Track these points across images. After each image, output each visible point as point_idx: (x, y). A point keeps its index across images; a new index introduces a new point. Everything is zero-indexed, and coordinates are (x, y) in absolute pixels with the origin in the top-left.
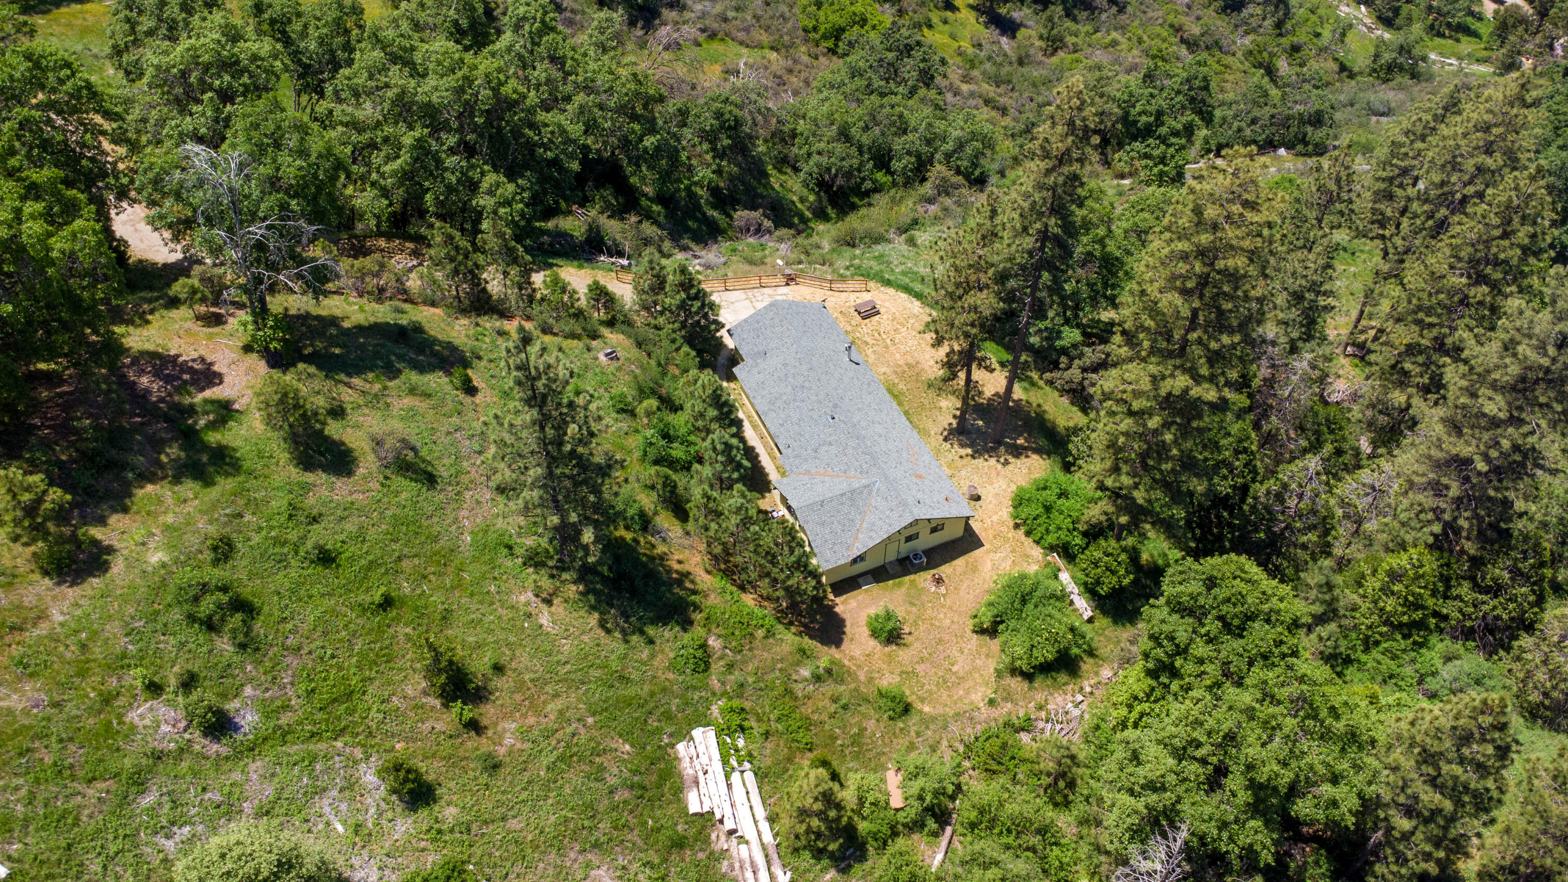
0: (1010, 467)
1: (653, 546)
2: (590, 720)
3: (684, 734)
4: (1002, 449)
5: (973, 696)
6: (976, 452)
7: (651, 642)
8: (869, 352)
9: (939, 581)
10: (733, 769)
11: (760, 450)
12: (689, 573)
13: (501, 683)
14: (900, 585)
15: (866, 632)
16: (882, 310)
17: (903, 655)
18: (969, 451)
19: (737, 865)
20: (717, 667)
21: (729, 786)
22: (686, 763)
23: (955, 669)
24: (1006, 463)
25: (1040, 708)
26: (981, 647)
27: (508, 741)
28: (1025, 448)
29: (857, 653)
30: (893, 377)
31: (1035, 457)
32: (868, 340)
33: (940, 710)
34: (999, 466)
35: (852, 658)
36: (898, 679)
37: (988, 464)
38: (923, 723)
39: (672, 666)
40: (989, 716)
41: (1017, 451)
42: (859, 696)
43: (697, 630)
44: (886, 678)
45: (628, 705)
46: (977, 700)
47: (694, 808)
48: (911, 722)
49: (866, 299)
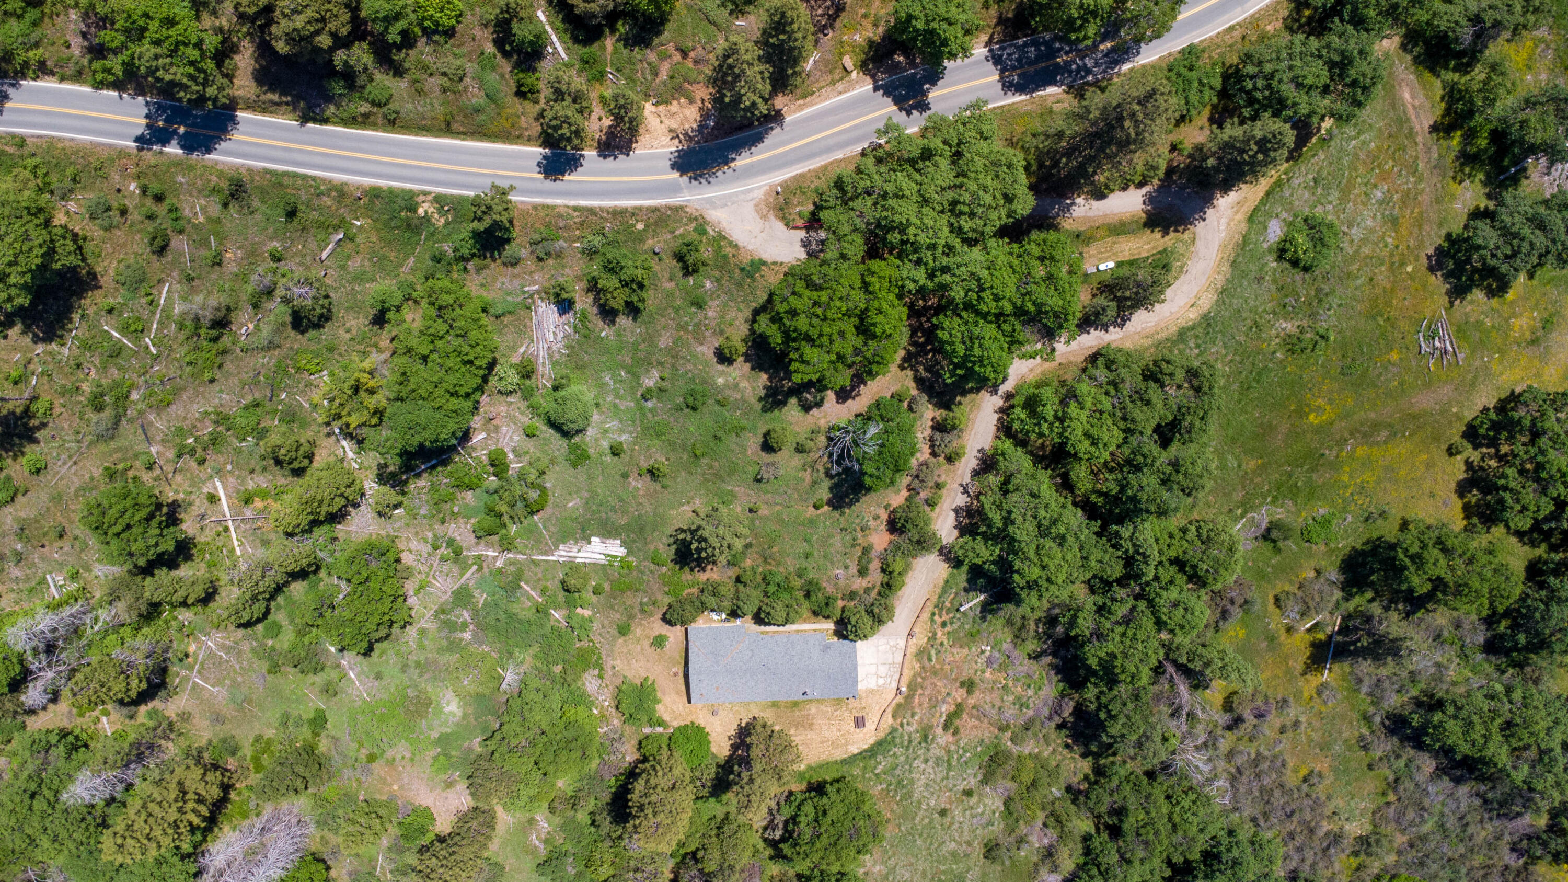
0: (727, 739)
2: (636, 513)
3: (624, 544)
4: (738, 741)
5: (619, 661)
6: (741, 728)
7: (669, 546)
8: (829, 711)
9: (676, 674)
10: (606, 558)
12: (704, 572)
13: (658, 486)
14: (681, 658)
15: (663, 633)
16: (858, 730)
17: (647, 643)
18: (743, 725)
19: (570, 546)
20: (653, 567)
21: (600, 554)
22: (611, 541)
23: (634, 661)
24: (729, 738)
25: (607, 686)
26: (640, 676)
27: (634, 484)
28: (734, 752)
29: (655, 625)
30: (806, 715)
31: (728, 754)
32: (838, 714)
33: (618, 646)
34: (729, 734)
35: (653, 622)
36: (638, 636)
37: (732, 730)
38: (614, 637)
39: (656, 550)
40: (608, 663)
41: (735, 747)
42: (631, 617)
43: (671, 565)
44: (639, 632)
45: (642, 529)
46: (618, 663)
47: (593, 539)
48: (616, 633)
49: (870, 726)
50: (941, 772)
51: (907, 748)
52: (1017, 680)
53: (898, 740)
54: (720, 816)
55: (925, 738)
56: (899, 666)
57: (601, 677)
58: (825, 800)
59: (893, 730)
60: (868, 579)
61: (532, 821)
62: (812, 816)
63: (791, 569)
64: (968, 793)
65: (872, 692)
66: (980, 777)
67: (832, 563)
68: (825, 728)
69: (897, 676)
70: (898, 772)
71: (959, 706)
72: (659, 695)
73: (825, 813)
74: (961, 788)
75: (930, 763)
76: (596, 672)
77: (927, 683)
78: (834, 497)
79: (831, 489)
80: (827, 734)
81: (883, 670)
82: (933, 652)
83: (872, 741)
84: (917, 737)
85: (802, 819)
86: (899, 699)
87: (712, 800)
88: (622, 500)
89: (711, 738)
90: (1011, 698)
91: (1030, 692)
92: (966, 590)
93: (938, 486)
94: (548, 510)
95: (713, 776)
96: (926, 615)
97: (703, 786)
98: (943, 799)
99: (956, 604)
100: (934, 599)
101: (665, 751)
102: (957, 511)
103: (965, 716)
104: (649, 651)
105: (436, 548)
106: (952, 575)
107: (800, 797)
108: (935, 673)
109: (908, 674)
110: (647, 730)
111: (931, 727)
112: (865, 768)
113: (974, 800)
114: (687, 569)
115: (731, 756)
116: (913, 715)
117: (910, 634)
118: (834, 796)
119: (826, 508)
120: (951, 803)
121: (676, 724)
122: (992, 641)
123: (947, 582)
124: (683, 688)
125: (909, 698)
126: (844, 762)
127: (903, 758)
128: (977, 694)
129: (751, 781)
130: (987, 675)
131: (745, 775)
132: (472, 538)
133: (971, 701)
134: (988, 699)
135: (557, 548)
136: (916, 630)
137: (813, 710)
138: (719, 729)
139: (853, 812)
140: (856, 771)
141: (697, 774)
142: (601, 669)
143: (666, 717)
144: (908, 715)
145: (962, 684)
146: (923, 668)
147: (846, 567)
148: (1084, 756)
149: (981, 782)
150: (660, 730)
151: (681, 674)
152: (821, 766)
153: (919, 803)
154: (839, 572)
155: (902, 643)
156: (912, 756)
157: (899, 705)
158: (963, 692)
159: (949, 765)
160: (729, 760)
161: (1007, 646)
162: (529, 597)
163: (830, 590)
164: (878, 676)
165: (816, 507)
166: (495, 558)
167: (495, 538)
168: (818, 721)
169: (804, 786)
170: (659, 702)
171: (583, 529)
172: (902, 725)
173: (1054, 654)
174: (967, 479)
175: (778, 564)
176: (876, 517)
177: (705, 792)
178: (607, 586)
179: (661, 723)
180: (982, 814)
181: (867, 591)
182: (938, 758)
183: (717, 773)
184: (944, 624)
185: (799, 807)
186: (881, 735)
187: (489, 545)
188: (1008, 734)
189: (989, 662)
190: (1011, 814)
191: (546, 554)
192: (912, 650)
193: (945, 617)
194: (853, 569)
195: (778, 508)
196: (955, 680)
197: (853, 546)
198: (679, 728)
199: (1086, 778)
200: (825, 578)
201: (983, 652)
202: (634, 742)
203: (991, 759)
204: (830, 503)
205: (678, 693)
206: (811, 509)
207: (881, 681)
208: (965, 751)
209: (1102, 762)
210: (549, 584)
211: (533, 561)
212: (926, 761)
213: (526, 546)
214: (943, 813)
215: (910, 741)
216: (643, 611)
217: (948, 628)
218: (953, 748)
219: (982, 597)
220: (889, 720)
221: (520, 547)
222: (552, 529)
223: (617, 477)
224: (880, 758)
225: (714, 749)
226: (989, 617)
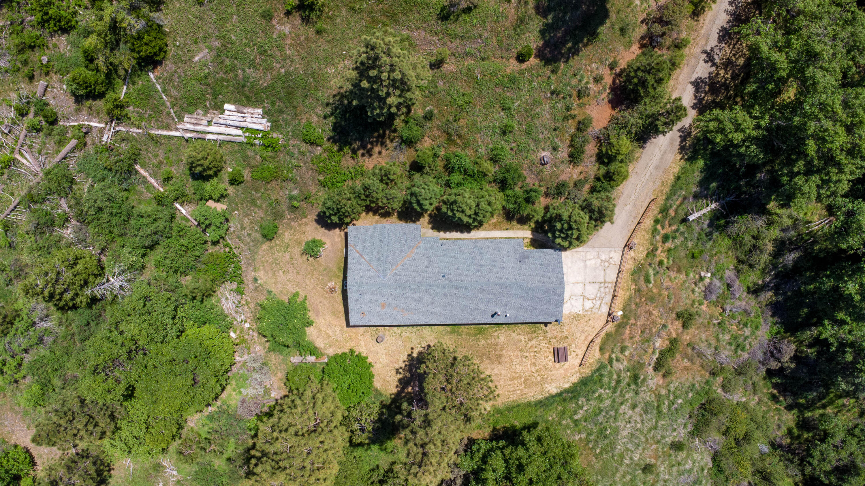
0: (394, 372)
1: (392, 141)
2: (283, 71)
3: (266, 114)
4: (408, 375)
5: (262, 272)
6: (413, 358)
7: (325, 117)
8: (522, 338)
9: (332, 290)
10: (244, 133)
11: (465, 235)
12: (371, 155)
13: (311, 33)
14: (339, 269)
15: (318, 238)
16: (557, 365)
17: (297, 250)
18: (415, 355)
19: (198, 117)
20: (304, 147)
21: (236, 127)
22: (250, 110)
23: (281, 272)
24: (397, 371)
25: (247, 303)
26: (288, 291)
27: (278, 27)
28: (403, 389)
29: (308, 228)
30: (493, 341)
31: (395, 390)
32: (534, 342)
33: (261, 253)
34: (397, 366)
35: (306, 224)
36: (286, 241)
37: (401, 361)
38: (255, 241)
39: (309, 123)
40: (249, 274)
41: (404, 383)
42: (278, 216)
43: (327, 145)
44: (287, 236)
45: (290, 94)
46: (260, 273)
47: (227, 106)
48: (258, 236)
49: (573, 360)
50: (650, 419)
51: (615, 388)
52: (733, 317)
53: (606, 380)
54: (384, 466)
55: (635, 378)
56: (611, 286)
57: (240, 292)
58: (521, 452)
59: (601, 367)
60: (580, 169)
61: (158, 467)
62: (501, 470)
63: (482, 151)
64: (677, 446)
65: (576, 317)
66: (690, 428)
67: (537, 141)
68: (516, 361)
69: (609, 298)
70: (601, 418)
71: (674, 342)
72: (311, 315)
73: (521, 468)
74: (669, 440)
75: (638, 410)
76: (234, 286)
77: (641, 310)
78: (546, 44)
79: (542, 32)
80: (519, 369)
81: (591, 290)
82: (651, 272)
83: (574, 379)
84: (626, 377)
85: (489, 475)
86: (610, 328)
87: (375, 448)
88: (263, 52)
89: (373, 370)
90: (727, 337)
91: (747, 332)
92: (696, 196)
93: (678, 46)
94: (169, 66)
95: (375, 417)
96: (648, 223)
97: (362, 430)
98: (648, 453)
99: (682, 213)
100: (661, 200)
101: (315, 385)
102: (697, 84)
103: (678, 356)
104: (300, 260)
105: (22, 114)
106: (684, 170)
107: (485, 447)
108: (651, 299)
109: (623, 295)
110: (296, 359)
111: (641, 365)
112: (563, 412)
113: (682, 455)
114: (347, 149)
115: (398, 394)
116: (623, 350)
117: (628, 246)
118: (533, 447)
119: (533, 61)
120: (657, 458)
121: (331, 352)
122: (713, 268)
123: (678, 178)
124: (341, 308)
125: (620, 327)
126: (539, 404)
127: (608, 402)
128: (692, 330)
129: (427, 423)
130: (704, 307)
131: (418, 414)
132: (70, 103)
133: (687, 337)
134: (704, 337)
135: (181, 119)
136: (635, 240)
137: (502, 339)
138: (384, 360)
139: (558, 469)
140: (552, 417)
141: (355, 414)
142: (241, 282)
143: (320, 344)
144: (617, 349)
145: (679, 316)
146: (639, 290)
147: (555, 149)
148: (789, 408)
149: (692, 434)
150: (312, 359)
151: (339, 290)
152: (510, 409)
153: (622, 457)
154: (546, 154)
155: (616, 257)
156: (619, 400)
157: (608, 335)
158: (678, 324)
159: (659, 412)
160: (397, 399)
161: (729, 274)
162: (149, 187)
163: (531, 181)
164: (585, 298)
165: (521, 58)
166: (101, 131)
167: (100, 104)
168: (509, 353)
169: (487, 432)
170: (310, 324)
171: (215, 96)
172: (610, 361)
173: (776, 289)
174: (713, 41)
175: (466, 145)
176: (597, 80)
177: (363, 438)
178: (246, 174)
179: (313, 351)
180: (691, 470)
181: (578, 184)
182: (647, 404)
183: (381, 414)
184: (666, 238)
185: (484, 460)
186: (587, 371)
187: (92, 113)
188: (719, 380)
189: (708, 291)
190: (721, 471)
191: (168, 128)
192: (629, 266)
193: (667, 230)
194: (564, 153)
195: (469, 62)
196: (671, 309)
197: (566, 118)
198: (335, 358)
199: (790, 431)
200: (526, 164)
201: (701, 279)
202: (281, 375)
203: (703, 406)
204: (540, 54)
205: (334, 313)
206: (514, 62)
207: (588, 305)
208: (676, 397)
209: (808, 414)
210: (173, 170)
211: (152, 138)
212: (634, 407)
213: (141, 117)
214: (647, 469)
215: (618, 382)
216: (294, 209)
217: (669, 244)
218: (663, 392)
219: (713, 206)
220: (595, 354)
221: (134, 117)
222: (174, 93)
223: (258, 19)
224: (582, 401)
225: (378, 384)
226: (716, 235)
